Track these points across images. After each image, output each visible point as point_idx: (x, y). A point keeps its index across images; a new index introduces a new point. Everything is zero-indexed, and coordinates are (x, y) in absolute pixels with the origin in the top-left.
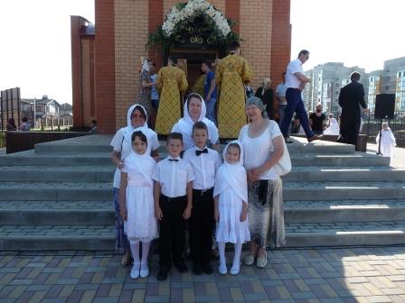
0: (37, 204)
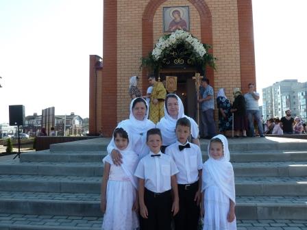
0: (44, 195)
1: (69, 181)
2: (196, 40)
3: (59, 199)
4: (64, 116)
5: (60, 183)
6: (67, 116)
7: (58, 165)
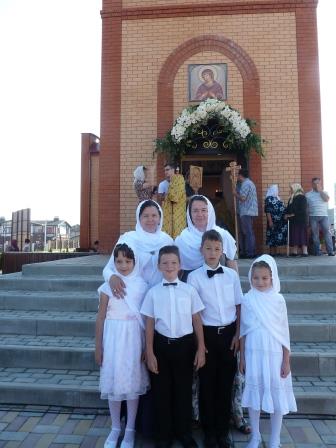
1: (50, 318)
2: (235, 114)
3: (34, 344)
4: (43, 222)
5: (37, 321)
6: (49, 222)
7: (34, 295)
